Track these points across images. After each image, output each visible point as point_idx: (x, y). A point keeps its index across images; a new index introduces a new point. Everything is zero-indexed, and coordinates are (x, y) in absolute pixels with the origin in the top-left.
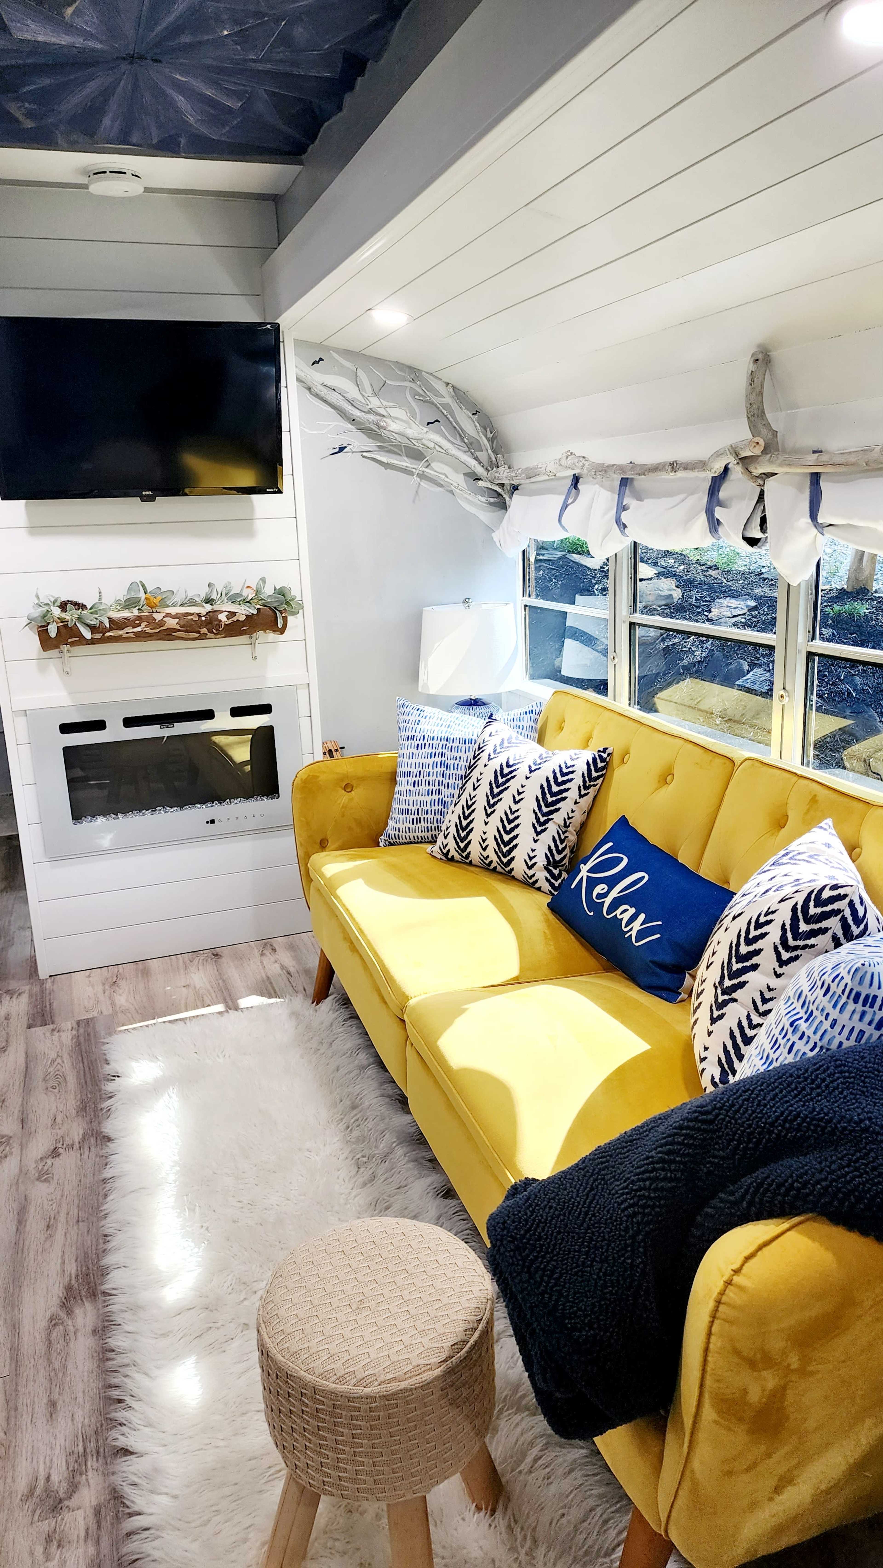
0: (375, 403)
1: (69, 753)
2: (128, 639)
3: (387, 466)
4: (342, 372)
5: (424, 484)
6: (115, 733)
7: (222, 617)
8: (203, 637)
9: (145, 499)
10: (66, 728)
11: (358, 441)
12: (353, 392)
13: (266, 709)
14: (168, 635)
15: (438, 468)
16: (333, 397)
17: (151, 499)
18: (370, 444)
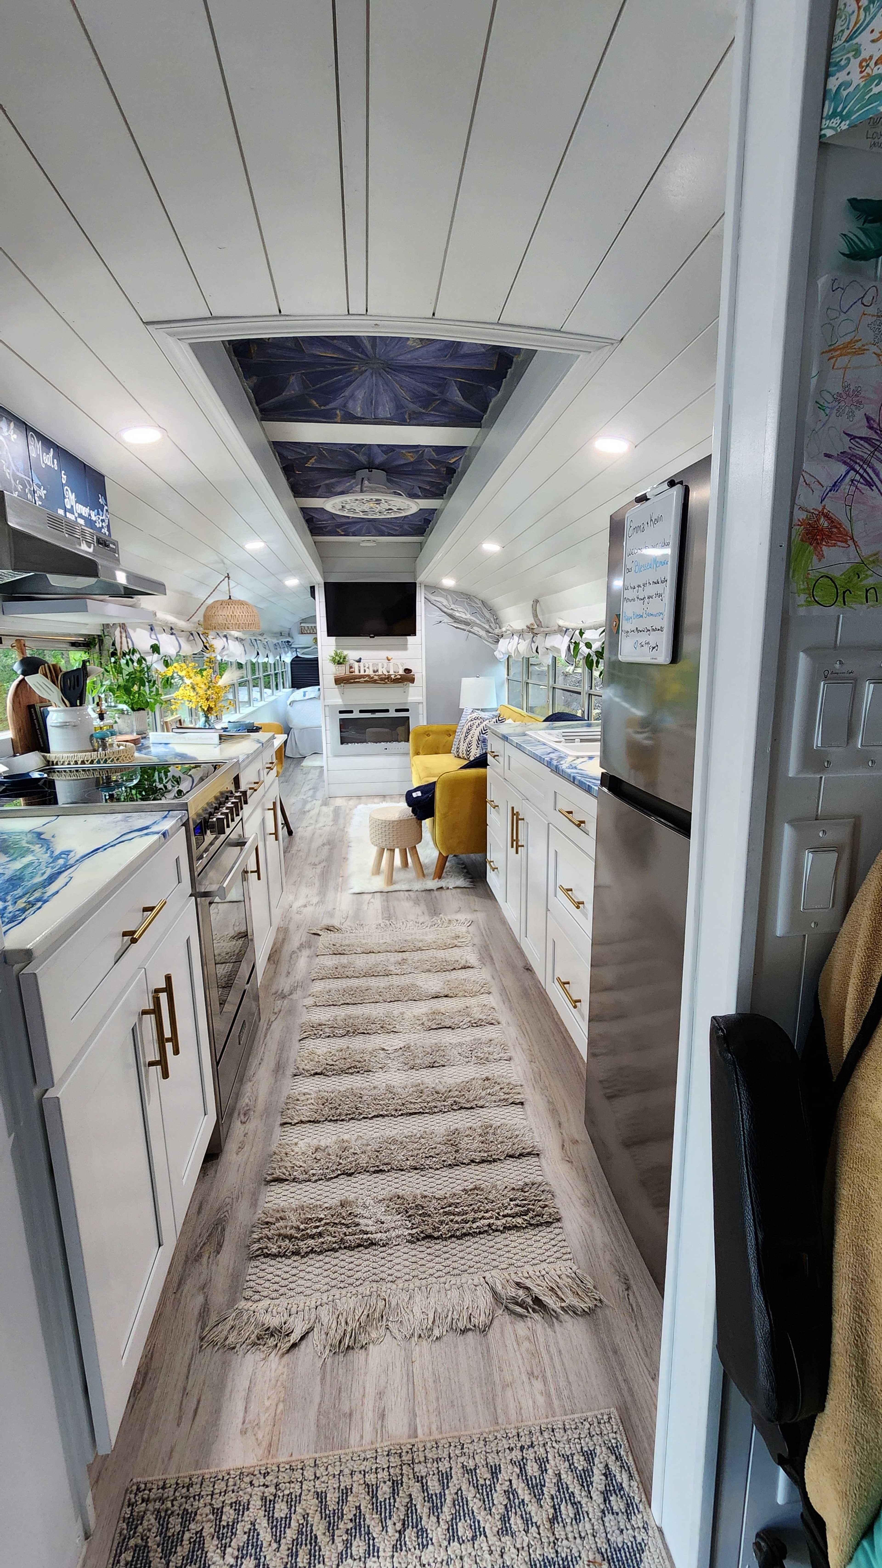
0: (453, 606)
1: (342, 721)
2: (362, 683)
3: (457, 628)
4: (442, 596)
5: (470, 634)
6: (356, 715)
7: (393, 676)
8: (386, 683)
9: (371, 637)
10: (341, 712)
11: (447, 619)
12: (445, 603)
13: (407, 710)
14: (375, 682)
15: (476, 629)
16: (438, 604)
17: (373, 637)
18: (450, 620)
